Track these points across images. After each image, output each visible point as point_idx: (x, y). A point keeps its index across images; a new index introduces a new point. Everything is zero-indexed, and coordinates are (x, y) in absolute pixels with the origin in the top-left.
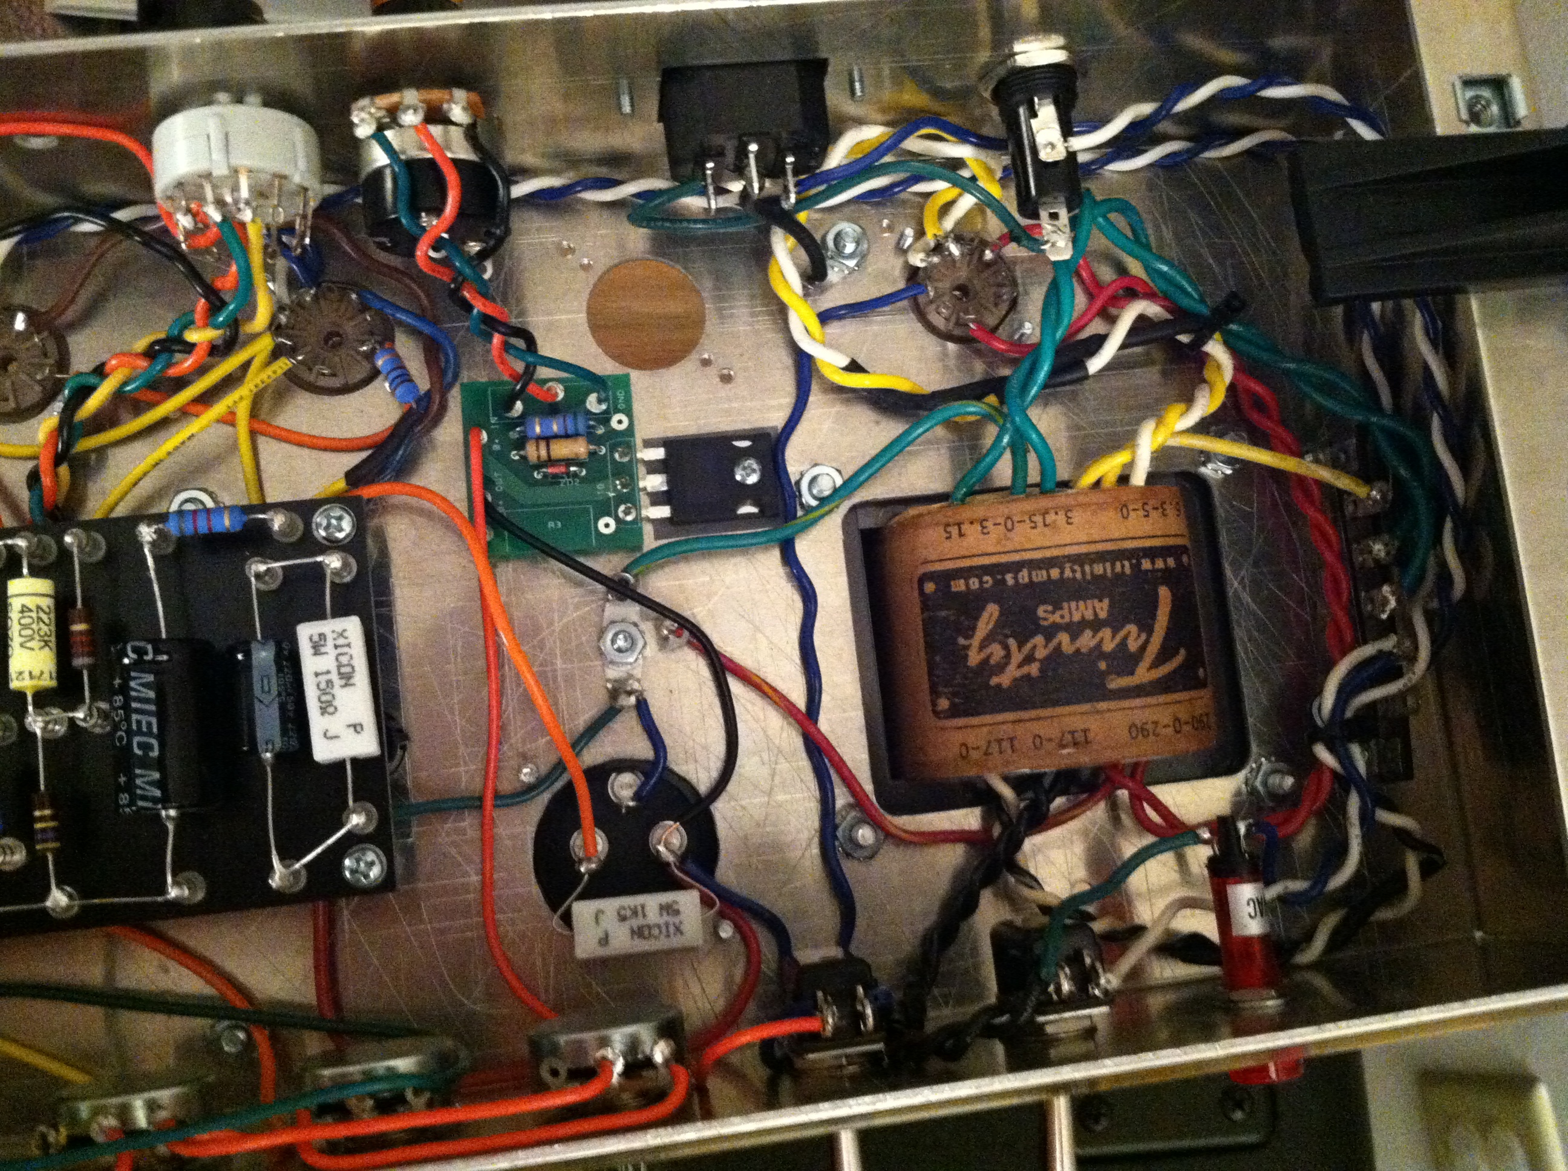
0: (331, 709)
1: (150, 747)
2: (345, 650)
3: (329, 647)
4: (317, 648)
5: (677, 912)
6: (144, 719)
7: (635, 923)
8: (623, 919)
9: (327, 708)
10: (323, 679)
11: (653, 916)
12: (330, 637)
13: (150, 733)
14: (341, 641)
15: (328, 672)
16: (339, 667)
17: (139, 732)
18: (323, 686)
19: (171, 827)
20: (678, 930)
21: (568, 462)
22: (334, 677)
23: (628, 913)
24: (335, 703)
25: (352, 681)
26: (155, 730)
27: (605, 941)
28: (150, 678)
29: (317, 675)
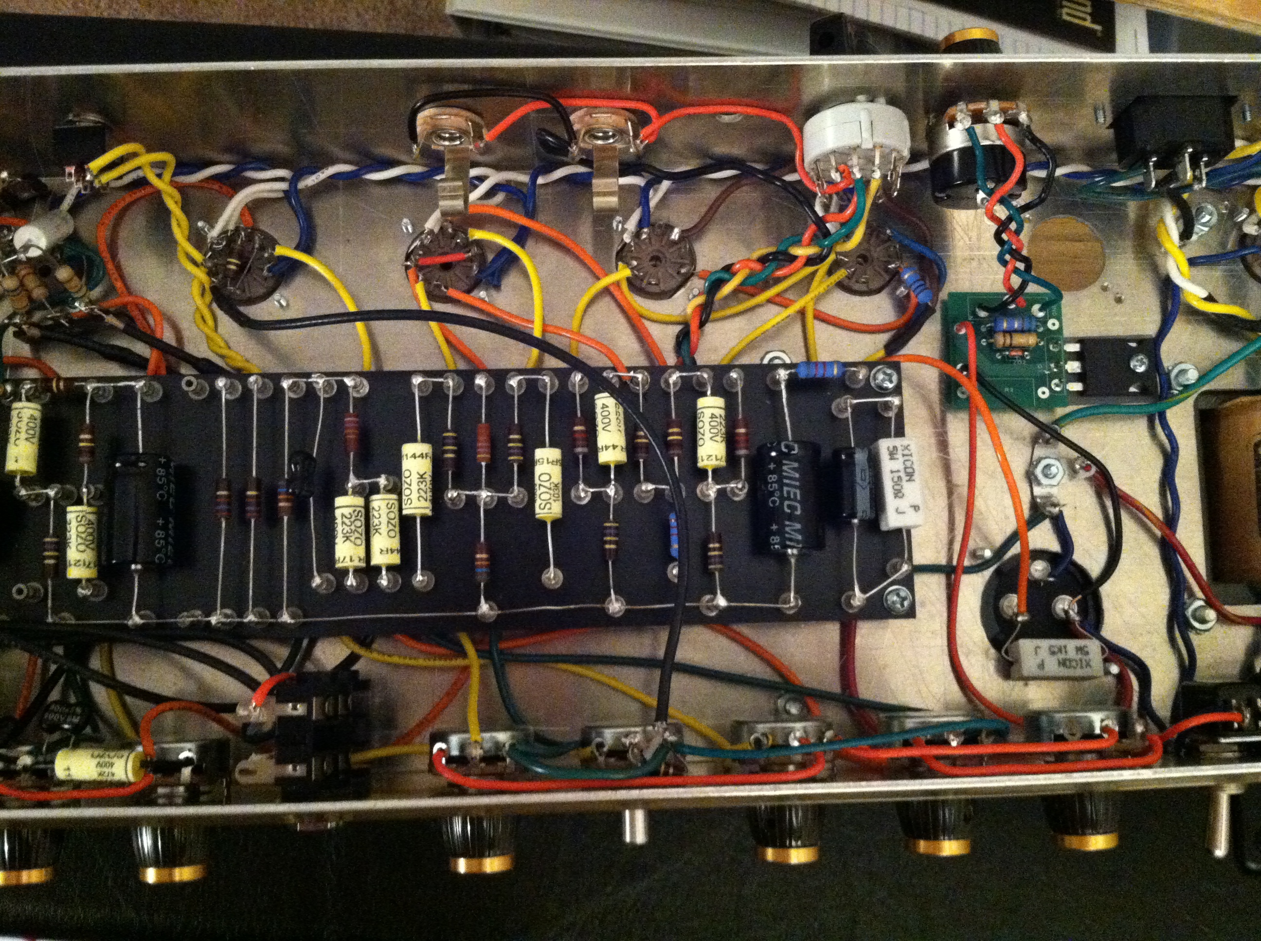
0: (900, 495)
1: (795, 508)
2: (909, 458)
3: (899, 456)
4: (892, 455)
5: (1087, 653)
6: (793, 490)
7: (1061, 656)
8: (1053, 653)
9: (898, 494)
10: (896, 475)
11: (1072, 654)
12: (900, 449)
13: (795, 500)
14: (906, 452)
15: (898, 471)
16: (905, 468)
17: (789, 498)
18: (896, 479)
19: (793, 561)
20: (1088, 665)
21: (1023, 349)
22: (902, 474)
23: (1056, 650)
24: (903, 491)
25: (913, 478)
26: (799, 497)
27: (1042, 666)
28: (796, 465)
29: (892, 472)
